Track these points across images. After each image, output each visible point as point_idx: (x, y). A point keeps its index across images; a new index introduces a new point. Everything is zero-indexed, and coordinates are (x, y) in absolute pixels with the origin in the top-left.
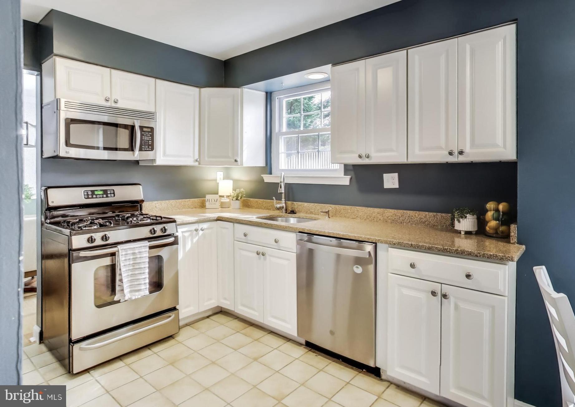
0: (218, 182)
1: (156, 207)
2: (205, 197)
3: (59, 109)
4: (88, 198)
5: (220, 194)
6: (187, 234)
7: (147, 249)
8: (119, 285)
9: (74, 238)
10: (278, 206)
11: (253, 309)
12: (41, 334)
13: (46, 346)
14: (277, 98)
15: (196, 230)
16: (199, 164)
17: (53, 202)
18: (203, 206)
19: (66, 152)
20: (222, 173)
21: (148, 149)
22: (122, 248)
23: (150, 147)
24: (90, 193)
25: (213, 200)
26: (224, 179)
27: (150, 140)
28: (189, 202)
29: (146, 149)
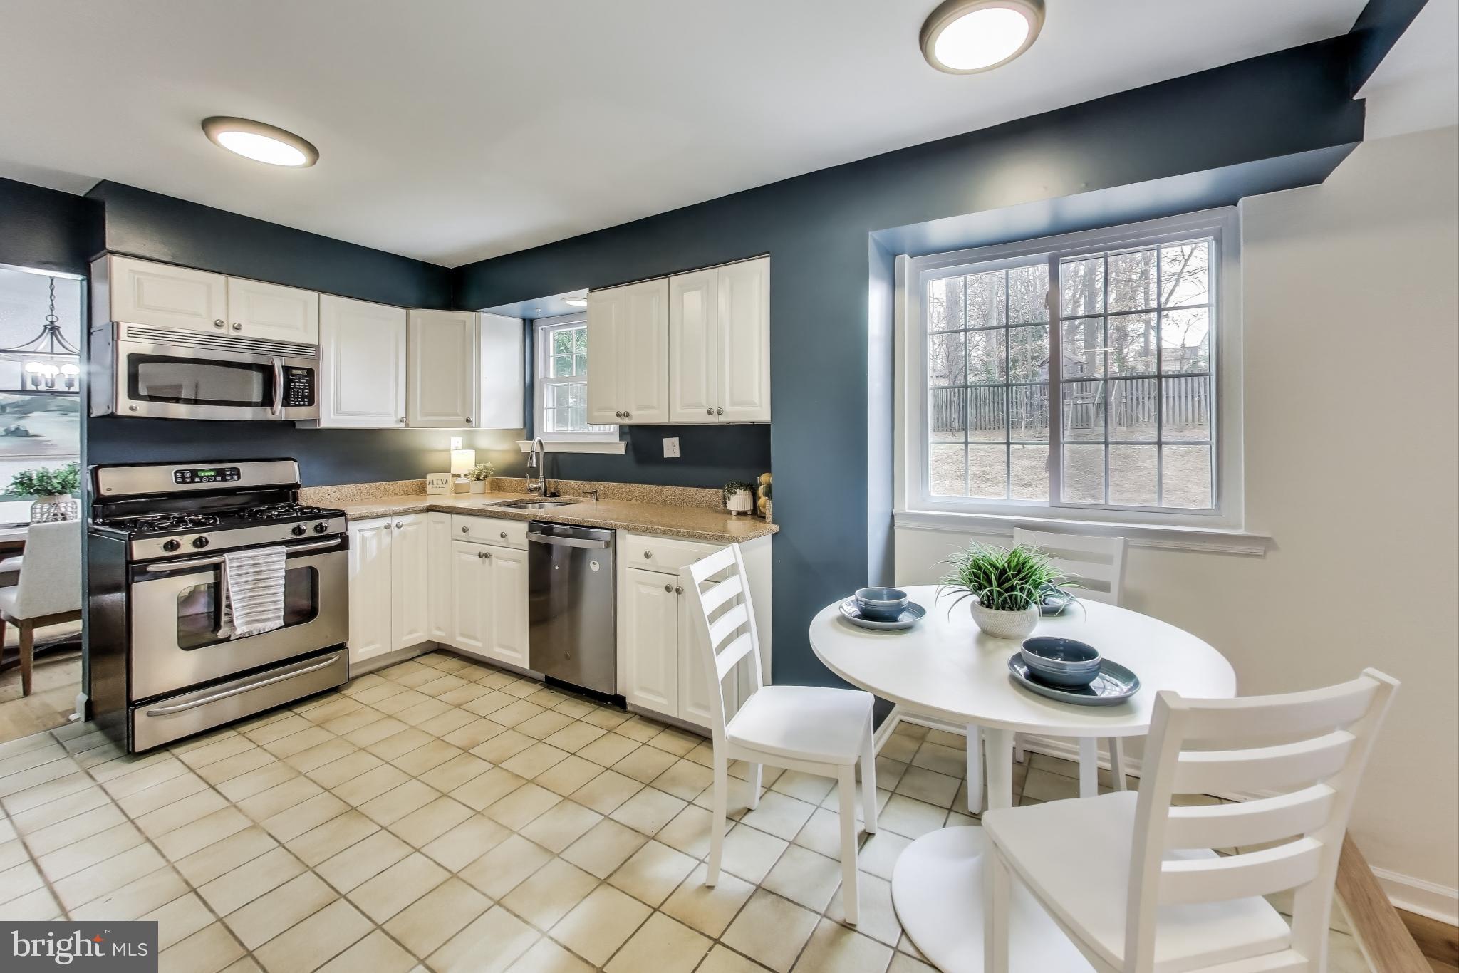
0: (451, 453)
2: (427, 478)
3: (115, 339)
4: (184, 482)
5: (452, 472)
6: (366, 533)
7: (284, 558)
8: (226, 614)
9: (136, 545)
10: (533, 486)
11: (475, 638)
12: (89, 706)
13: (96, 724)
14: (540, 328)
15: (387, 527)
16: (407, 425)
17: (109, 490)
18: (422, 491)
19: (131, 408)
20: (460, 439)
21: (301, 403)
22: (231, 557)
23: (306, 400)
24: (188, 475)
25: (440, 482)
26: (463, 448)
27: (306, 389)
28: (394, 486)
29: (297, 403)
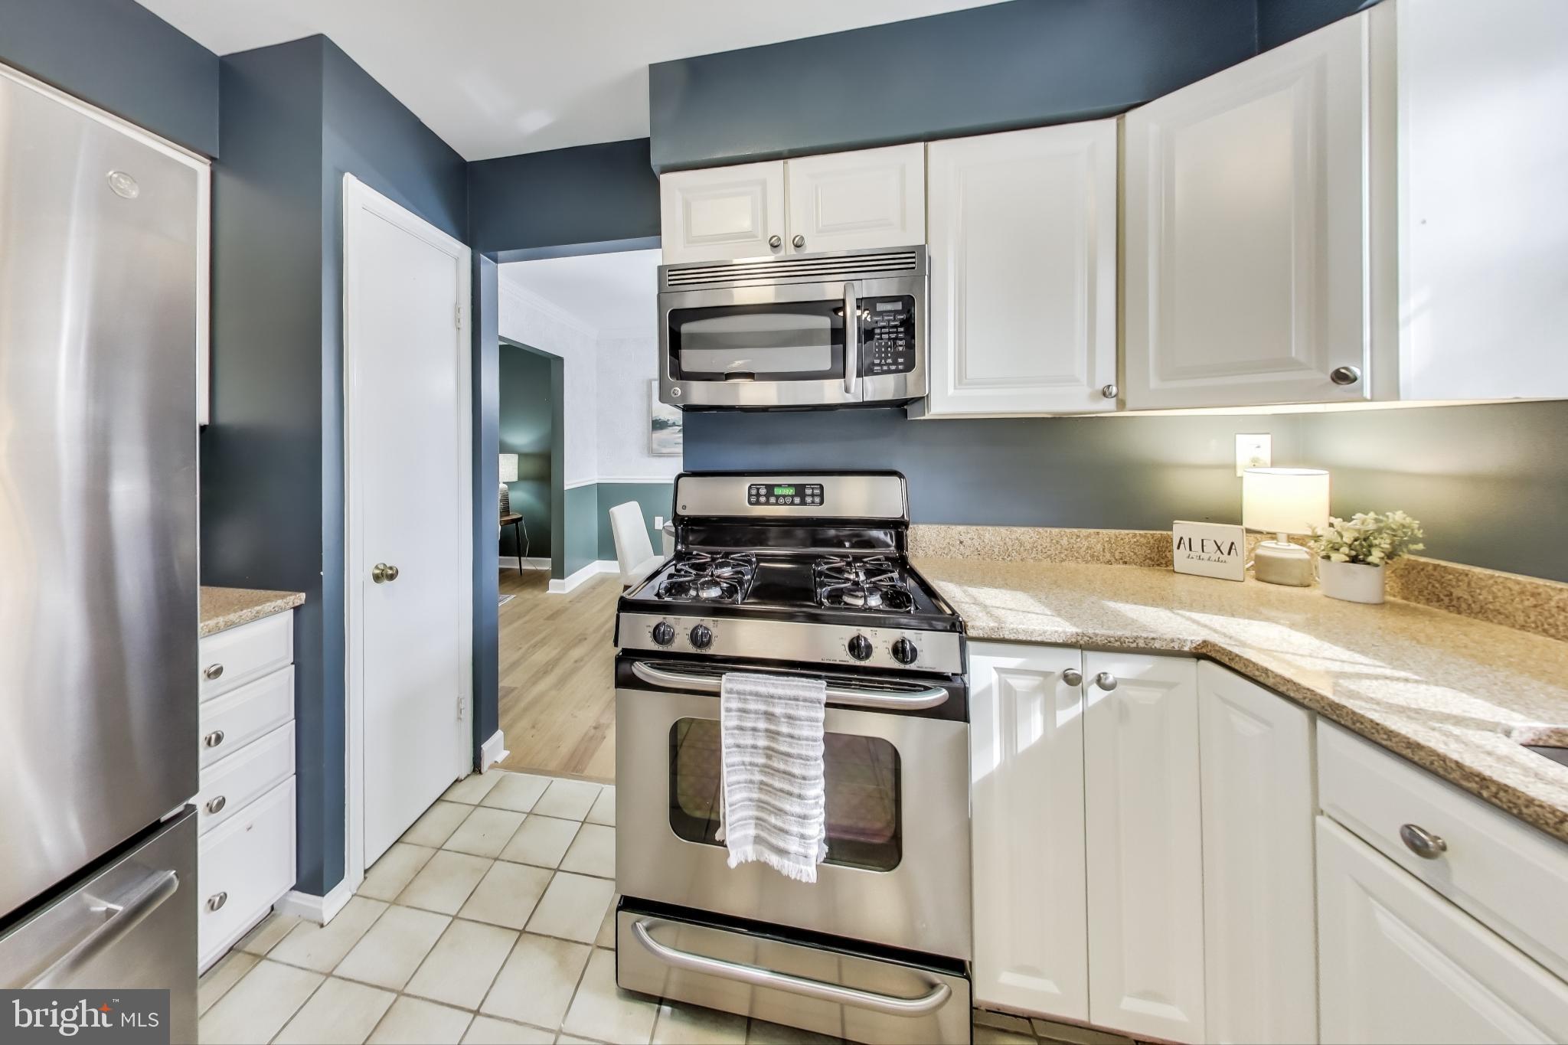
0: (1239, 474)
1: (961, 542)
2: (1171, 529)
4: (758, 503)
5: (1248, 523)
6: (1020, 683)
7: (819, 709)
15: (1073, 677)
16: (1121, 404)
17: (684, 507)
18: (1159, 559)
19: (674, 393)
20: (1265, 440)
21: (893, 367)
23: (901, 360)
24: (763, 491)
26: (1273, 464)
27: (901, 339)
28: (1093, 540)
29: (885, 368)
